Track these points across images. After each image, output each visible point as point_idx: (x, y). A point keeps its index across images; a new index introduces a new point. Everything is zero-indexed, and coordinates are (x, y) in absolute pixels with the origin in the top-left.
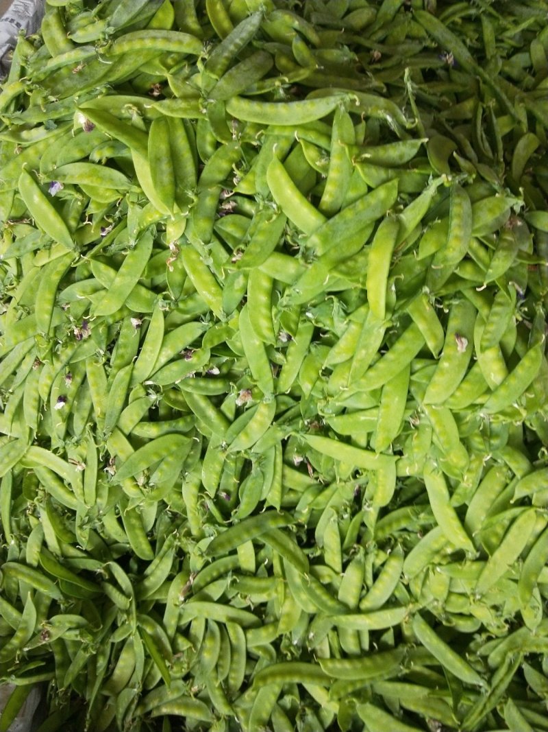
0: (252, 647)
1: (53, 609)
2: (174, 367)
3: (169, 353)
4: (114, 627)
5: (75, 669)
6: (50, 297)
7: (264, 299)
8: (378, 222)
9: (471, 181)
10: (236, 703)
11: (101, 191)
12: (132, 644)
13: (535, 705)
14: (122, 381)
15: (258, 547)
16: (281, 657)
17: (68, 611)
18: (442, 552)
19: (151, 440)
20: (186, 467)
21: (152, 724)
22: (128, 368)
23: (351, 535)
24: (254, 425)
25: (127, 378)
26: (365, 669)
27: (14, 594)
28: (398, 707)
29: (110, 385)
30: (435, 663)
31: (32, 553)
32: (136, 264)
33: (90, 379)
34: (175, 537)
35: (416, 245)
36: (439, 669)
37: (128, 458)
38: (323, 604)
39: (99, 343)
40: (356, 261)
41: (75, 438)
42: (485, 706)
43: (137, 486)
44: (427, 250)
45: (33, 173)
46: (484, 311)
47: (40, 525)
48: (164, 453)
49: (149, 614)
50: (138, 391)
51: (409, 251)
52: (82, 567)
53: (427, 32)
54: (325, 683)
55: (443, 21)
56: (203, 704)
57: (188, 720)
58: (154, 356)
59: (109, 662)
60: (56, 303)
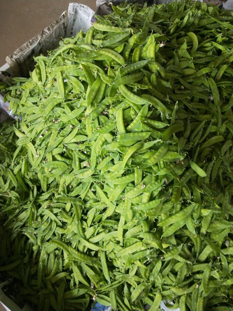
0: (56, 231)
1: (13, 189)
2: (75, 145)
3: (74, 140)
4: (26, 204)
5: (10, 208)
6: (51, 108)
7: (101, 143)
8: (139, 141)
9: (173, 144)
10: (44, 244)
11: (76, 89)
12: (28, 211)
13: (121, 297)
14: (59, 140)
15: (72, 206)
16: (61, 239)
17: (16, 192)
18: (115, 239)
19: (58, 161)
20: (64, 173)
21: (21, 235)
22: (63, 138)
23: (96, 219)
24: (86, 173)
25: (61, 140)
26: (81, 257)
27: (6, 178)
28: (85, 273)
29: (56, 139)
30: (101, 268)
31: (16, 170)
32: (77, 112)
33: (52, 134)
34: (54, 189)
35: (144, 153)
36: (101, 271)
37: (50, 162)
38: (79, 232)
39: (59, 126)
40: (126, 148)
41: (40, 148)
42: (107, 288)
43: (48, 170)
44: (146, 156)
45: (62, 73)
46: (153, 182)
47: (22, 164)
48: (59, 166)
49: (36, 206)
50: (61, 145)
51: (141, 154)
52: (27, 182)
53: (209, 86)
54: (68, 254)
55: (217, 85)
56: (36, 239)
57: (30, 240)
58: (70, 139)
59: (19, 212)
60: (52, 110)
